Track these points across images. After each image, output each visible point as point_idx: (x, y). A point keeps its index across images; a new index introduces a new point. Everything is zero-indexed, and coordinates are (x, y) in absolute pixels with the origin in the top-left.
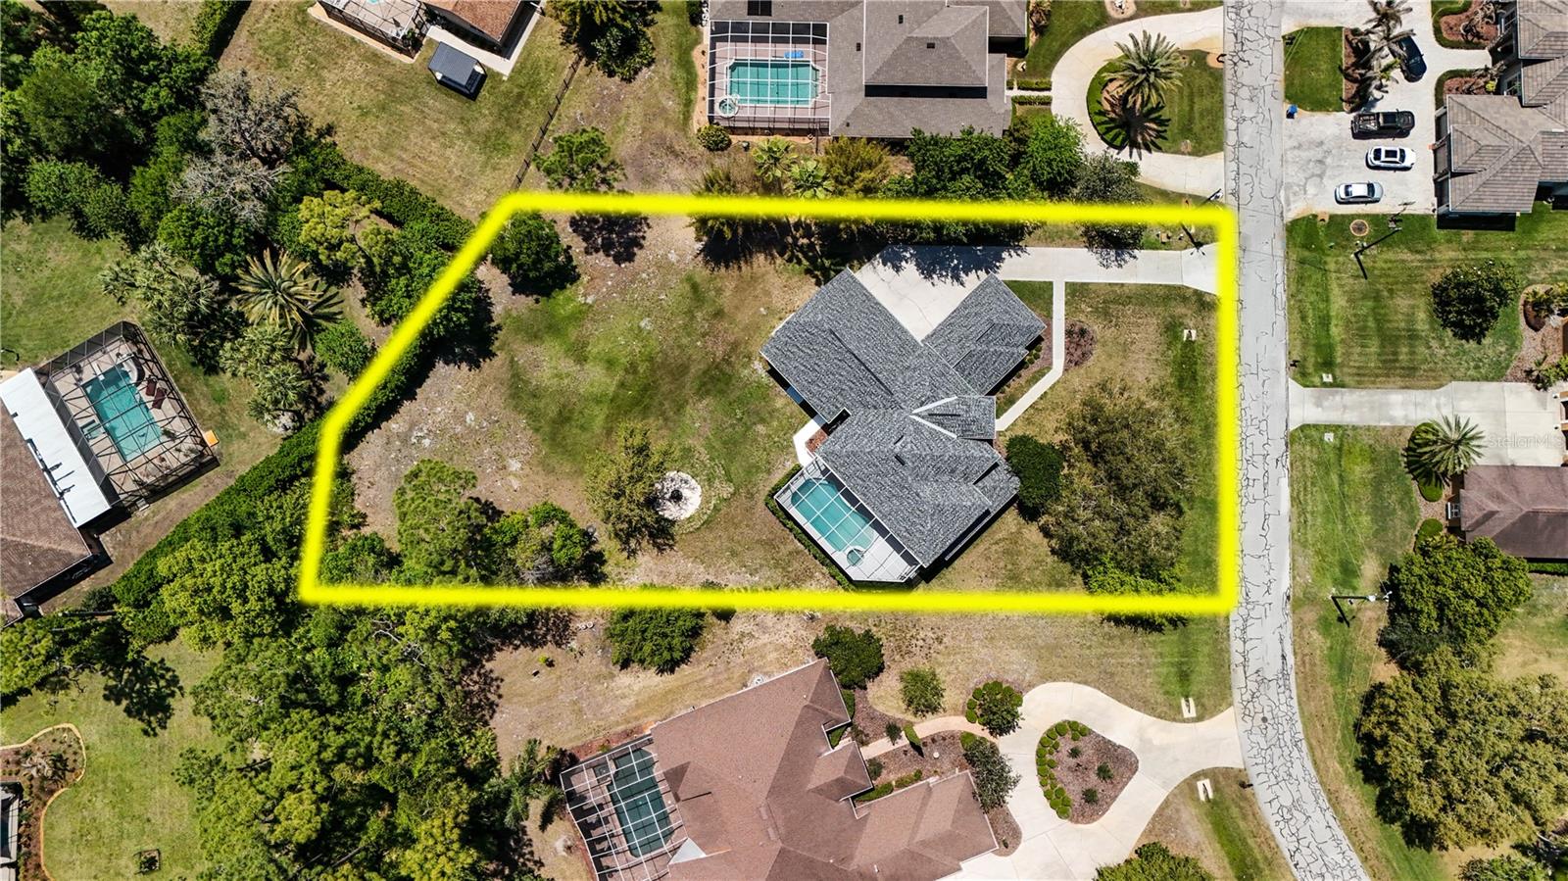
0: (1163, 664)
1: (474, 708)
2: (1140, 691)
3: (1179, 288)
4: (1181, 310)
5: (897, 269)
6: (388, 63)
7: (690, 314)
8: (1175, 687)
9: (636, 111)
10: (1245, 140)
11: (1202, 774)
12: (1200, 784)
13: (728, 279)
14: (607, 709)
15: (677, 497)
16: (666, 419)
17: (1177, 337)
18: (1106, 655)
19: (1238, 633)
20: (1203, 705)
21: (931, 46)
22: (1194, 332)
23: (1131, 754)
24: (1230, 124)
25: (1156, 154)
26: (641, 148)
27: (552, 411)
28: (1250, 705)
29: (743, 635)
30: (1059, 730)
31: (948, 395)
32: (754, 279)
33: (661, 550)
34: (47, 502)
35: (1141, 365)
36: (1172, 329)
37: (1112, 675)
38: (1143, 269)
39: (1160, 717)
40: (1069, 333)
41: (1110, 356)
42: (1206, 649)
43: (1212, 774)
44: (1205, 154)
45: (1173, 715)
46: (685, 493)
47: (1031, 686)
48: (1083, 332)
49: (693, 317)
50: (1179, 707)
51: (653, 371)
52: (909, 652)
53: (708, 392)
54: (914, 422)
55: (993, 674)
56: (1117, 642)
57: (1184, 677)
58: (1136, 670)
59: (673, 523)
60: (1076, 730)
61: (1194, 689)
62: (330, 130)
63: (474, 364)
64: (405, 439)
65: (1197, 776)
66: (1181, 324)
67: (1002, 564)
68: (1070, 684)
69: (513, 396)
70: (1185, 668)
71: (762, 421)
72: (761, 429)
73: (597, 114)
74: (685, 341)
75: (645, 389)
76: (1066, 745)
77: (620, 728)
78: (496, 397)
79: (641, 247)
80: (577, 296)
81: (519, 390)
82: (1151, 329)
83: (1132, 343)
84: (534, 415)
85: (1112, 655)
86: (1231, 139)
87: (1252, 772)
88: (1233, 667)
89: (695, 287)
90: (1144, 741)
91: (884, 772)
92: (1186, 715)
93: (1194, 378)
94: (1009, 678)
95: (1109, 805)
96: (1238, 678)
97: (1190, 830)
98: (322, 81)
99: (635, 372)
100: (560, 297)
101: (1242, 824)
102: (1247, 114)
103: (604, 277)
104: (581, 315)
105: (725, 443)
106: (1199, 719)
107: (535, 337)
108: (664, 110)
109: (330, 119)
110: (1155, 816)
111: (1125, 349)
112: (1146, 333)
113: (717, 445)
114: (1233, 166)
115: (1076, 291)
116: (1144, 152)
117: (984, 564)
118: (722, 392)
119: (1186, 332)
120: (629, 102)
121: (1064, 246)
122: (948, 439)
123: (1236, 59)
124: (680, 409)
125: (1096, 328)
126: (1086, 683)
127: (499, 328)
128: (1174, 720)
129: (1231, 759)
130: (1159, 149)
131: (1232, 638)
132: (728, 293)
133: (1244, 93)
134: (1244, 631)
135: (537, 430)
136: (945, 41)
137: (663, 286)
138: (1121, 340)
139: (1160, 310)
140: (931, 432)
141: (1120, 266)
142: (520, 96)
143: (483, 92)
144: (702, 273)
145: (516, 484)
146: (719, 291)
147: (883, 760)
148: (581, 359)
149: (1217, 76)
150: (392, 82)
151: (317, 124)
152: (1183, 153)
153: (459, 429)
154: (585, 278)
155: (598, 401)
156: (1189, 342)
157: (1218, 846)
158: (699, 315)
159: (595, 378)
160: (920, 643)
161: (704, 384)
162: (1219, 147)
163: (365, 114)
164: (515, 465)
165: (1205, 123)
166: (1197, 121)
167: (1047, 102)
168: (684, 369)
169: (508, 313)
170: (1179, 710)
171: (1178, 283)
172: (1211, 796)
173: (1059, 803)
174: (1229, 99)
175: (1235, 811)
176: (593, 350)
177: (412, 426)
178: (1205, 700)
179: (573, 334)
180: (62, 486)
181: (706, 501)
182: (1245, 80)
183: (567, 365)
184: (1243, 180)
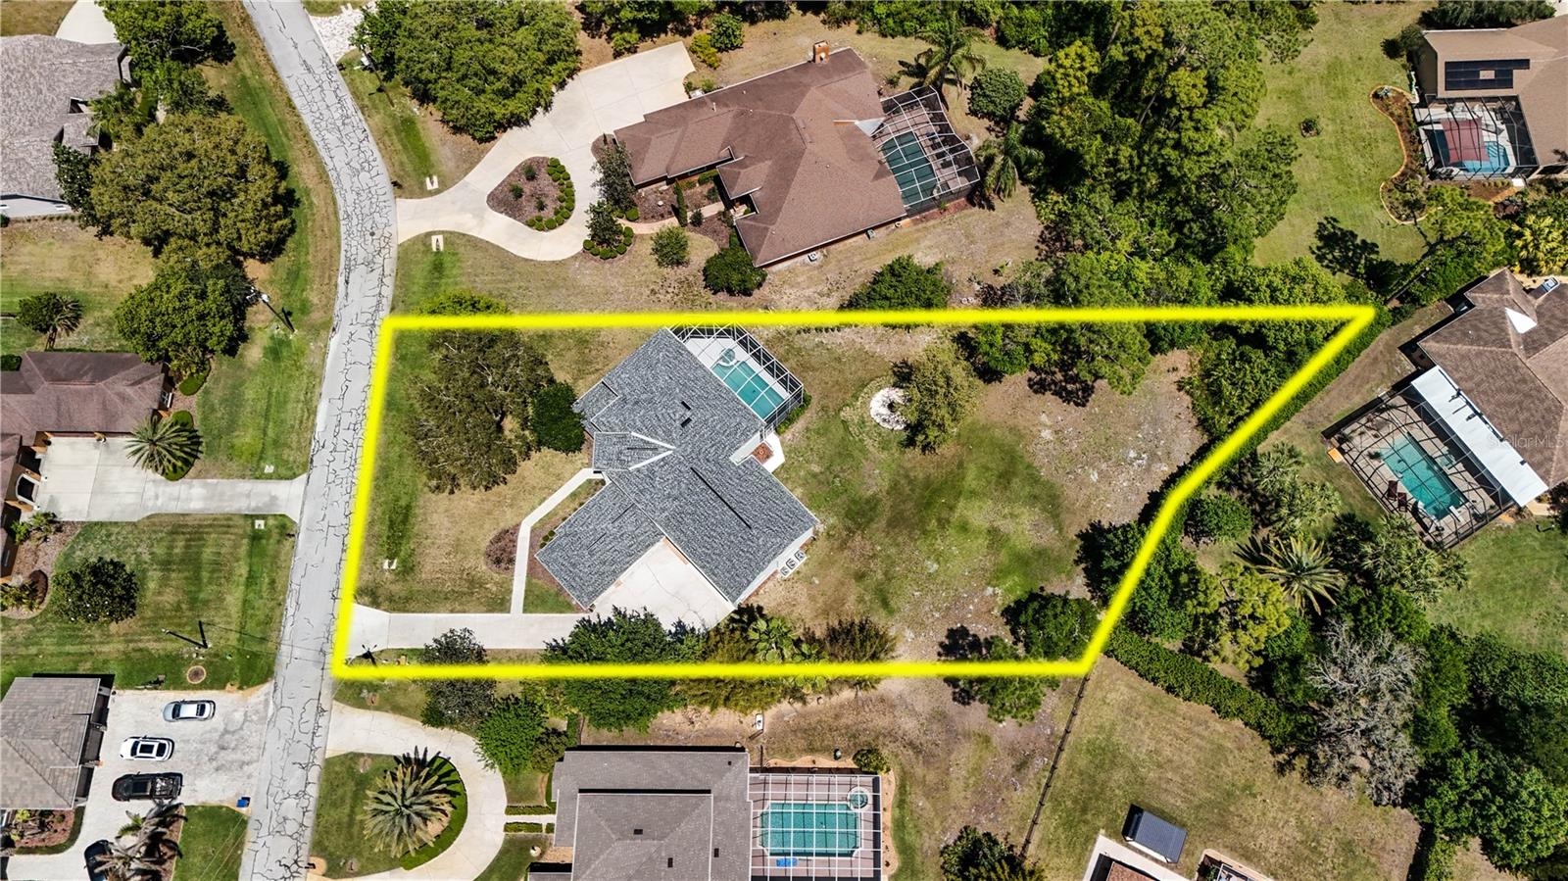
0: (455, 277)
1: (1058, 238)
2: (479, 255)
3: (394, 610)
4: (396, 588)
5: (680, 625)
6: (1232, 849)
7: (888, 577)
8: (447, 260)
9: (958, 793)
10: (300, 772)
11: (432, 193)
12: (436, 186)
13: (852, 610)
14: (944, 237)
15: (891, 406)
16: (907, 476)
17: (403, 562)
18: (506, 282)
19: (384, 301)
20: (424, 244)
21: (638, 832)
22: (386, 566)
23: (492, 207)
24: (313, 791)
25: (399, 753)
26: (950, 752)
27: (1016, 483)
28: (383, 244)
29: (828, 296)
30: (551, 226)
31: (638, 470)
32: (826, 613)
33: (905, 362)
34: (1469, 385)
35: (443, 533)
36: (407, 570)
37: (502, 267)
38: (428, 627)
39: (464, 235)
40: (511, 561)
41: (473, 539)
42: (415, 288)
43: (424, 193)
44: (346, 755)
45: (451, 237)
46: (885, 411)
47: (575, 258)
48: (498, 561)
49: (886, 574)
50: (445, 243)
51: (923, 522)
52: (680, 283)
53: (868, 501)
54: (672, 442)
55: (607, 266)
56: (495, 293)
57: (438, 267)
58: (480, 271)
59: (895, 385)
60: (537, 224)
61: (431, 258)
62: (1281, 769)
63: (1096, 528)
64: (1153, 457)
65: (437, 192)
66: (397, 574)
67: (594, 353)
68: (540, 258)
69: (1055, 496)
70: (436, 274)
71: (815, 476)
72: (816, 469)
73: (998, 790)
74: (893, 550)
75: (928, 505)
76: (548, 213)
77: (932, 222)
78: (1072, 495)
79: (941, 645)
80: (1002, 595)
81: (1051, 502)
82: (428, 567)
83: (449, 554)
84: (1034, 479)
85: (500, 282)
86: (314, 773)
87: (390, 196)
88: (394, 274)
89: (885, 604)
90: (478, 215)
91: (705, 193)
92: (440, 238)
93: (392, 522)
94: (594, 263)
95: (516, 170)
96: (390, 266)
97: (449, 154)
98: (1300, 825)
99: (939, 520)
100: (1019, 593)
101: (404, 158)
102: (292, 802)
103: (978, 614)
104: (998, 575)
105: (850, 455)
106: (429, 235)
107: (1041, 553)
108: (927, 796)
109: (1283, 782)
110: (477, 163)
111: (457, 547)
112: (434, 563)
113: (856, 453)
114: (317, 742)
115: (500, 604)
116: (412, 756)
117: (609, 352)
118: (854, 502)
119: (393, 567)
120: (965, 804)
121: (508, 651)
122: (640, 430)
123: (294, 868)
124: (894, 487)
125: (483, 567)
126: (526, 260)
127: (1077, 562)
128: (451, 233)
129: (406, 205)
130: (396, 758)
131: (390, 298)
132: (852, 598)
133: (291, 827)
134: (379, 302)
135: (1029, 466)
136: (622, 837)
137: (917, 604)
138: (459, 556)
139: (416, 587)
140: (654, 434)
141: (452, 631)
142: (1084, 811)
143: (1124, 814)
144: (879, 617)
145: (1044, 418)
146: (860, 600)
147: (706, 201)
148: (993, 532)
149: (319, 848)
150: (1225, 826)
151: (1296, 775)
152: (369, 755)
153: (1104, 466)
154: (996, 612)
155: (973, 493)
156: (391, 558)
157: (427, 145)
158: (880, 576)
159: (978, 514)
160: (670, 290)
161: (872, 509)
162: (329, 763)
163: (1247, 787)
164: (1047, 434)
165: (340, 792)
166: (349, 794)
167: (510, 810)
168: (893, 523)
169: (1070, 577)
170: (445, 240)
171: (395, 615)
172: (428, 179)
173: (557, 170)
174: (309, 821)
175: (409, 168)
176: (982, 542)
177: (1148, 469)
178: (422, 248)
179: (1004, 557)
180: (1460, 401)
181: (866, 404)
182: (288, 842)
183: (1006, 526)
184: (310, 727)
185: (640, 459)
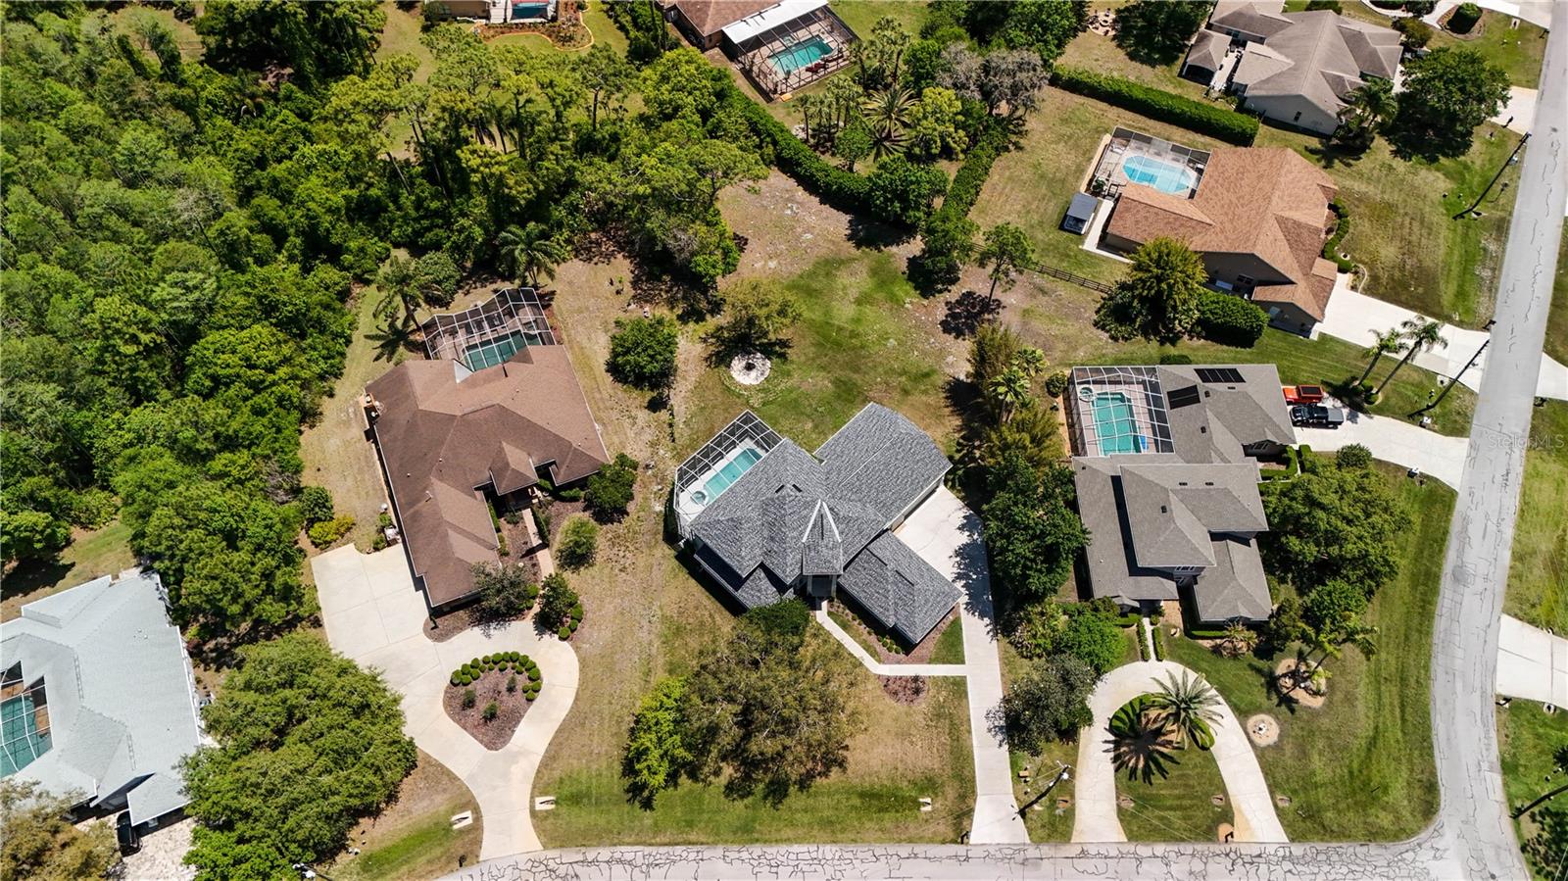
0: (590, 777)
1: (589, 250)
2: (565, 752)
3: (974, 792)
4: (951, 792)
5: (961, 528)
6: (1078, 179)
7: (904, 373)
8: (566, 791)
9: (1072, 329)
10: (1145, 866)
11: (478, 818)
12: (468, 814)
13: (938, 399)
14: (580, 328)
15: (749, 367)
16: (813, 359)
17: (922, 791)
18: (602, 718)
19: (617, 855)
20: (546, 818)
21: (1164, 509)
22: (928, 808)
23: (505, 743)
24: (1160, 849)
25: (1111, 767)
26: (1040, 335)
27: (815, 285)
28: (543, 867)
29: (635, 418)
30: (535, 678)
31: (841, 533)
32: (939, 417)
33: (706, 360)
34: (739, 13)
35: (890, 751)
36: (929, 785)
37: (583, 725)
38: (990, 756)
39: (538, 771)
40: (916, 679)
41: (896, 720)
42: (602, 822)
43: (477, 827)
44: (1121, 821)
45: (539, 788)
46: (753, 373)
47: (577, 649)
48: (917, 691)
49: (901, 375)
50: (546, 794)
51: (854, 348)
52: (614, 544)
53: (838, 387)
54: (814, 502)
55: (590, 615)
56: (614, 730)
57: (576, 799)
58: (586, 750)
59: (729, 366)
60: (532, 692)
61: (564, 810)
62: (1019, 148)
63: (850, 238)
64: (791, 200)
65: (476, 811)
66: (936, 795)
67: (691, 620)
68: (576, 685)
69: (827, 262)
70: (585, 800)
71: (816, 427)
72: (810, 425)
73: (1063, 305)
74: (880, 370)
75: (839, 344)
76: (522, 680)
77: (564, 336)
78: (824, 250)
79: (957, 337)
80: (910, 297)
81: (830, 266)
82: (927, 762)
83: (912, 743)
84: (812, 274)
85: (601, 724)
86: (1144, 850)
87: (475, 870)
88: (583, 849)
89: (927, 375)
90: (514, 757)
91: (510, 526)
92: (538, 800)
93: (881, 810)
94: (584, 629)
95: (458, 722)
96: (572, 855)
97: (425, 803)
98: (1057, 143)
99: (851, 337)
100: (909, 287)
101: (423, 860)
102: (1174, 868)
103: (928, 314)
104: (896, 302)
105: (796, 400)
106: (533, 813)
107: (874, 272)
108: (1075, 349)
109: (1028, 148)
110: (442, 766)
111: (904, 735)
112: (924, 755)
113: (793, 395)
114: (1114, 852)
115: (958, 686)
116: (1112, 755)
117: (691, 605)
118: (839, 397)
119: (929, 800)
120: (1077, 326)
121: (1003, 675)
122: (802, 533)
123: (1232, 855)
124: (823, 368)
125: (923, 704)
126: (577, 699)
127: (880, 251)
128: (534, 787)
129: (489, 848)
130: (1117, 770)
131: (613, 849)
132: (924, 398)
133: (1198, 866)
134: (620, 861)
135: (801, 276)
136: (1172, 520)
137: (924, 353)
138: (913, 731)
139: (948, 769)
140: (807, 518)
141: (990, 730)
142: (1068, 256)
143: (1066, 234)
144: (940, 380)
145: (758, 265)
146: (925, 392)
147: (521, 525)
148: (859, 302)
149: (1208, 834)
150: (1063, 181)
151: (1022, 141)
152: (1118, 798)
153: (799, 230)
154: (925, 302)
155: (827, 313)
156: (919, 805)
157: (404, 835)
158: (903, 379)
159: (844, 312)
160: (621, 554)
161: (845, 383)
162: (1132, 837)
163: (1035, 167)
164: (772, 264)
165: (1155, 822)
166: (1157, 812)
167: (1145, 658)
168: (857, 370)
169: (893, 255)
170: (542, 794)
171: (979, 791)
172: (455, 827)
173: (464, 678)
174: (1187, 848)
175: (438, 851)
176: (867, 309)
177: (801, 204)
178: (551, 820)
179: (880, 296)
180: (750, 21)
181: (746, 388)
182: (1212, 867)
183: (853, 293)
184: (1100, 863)
185: (831, 531)
